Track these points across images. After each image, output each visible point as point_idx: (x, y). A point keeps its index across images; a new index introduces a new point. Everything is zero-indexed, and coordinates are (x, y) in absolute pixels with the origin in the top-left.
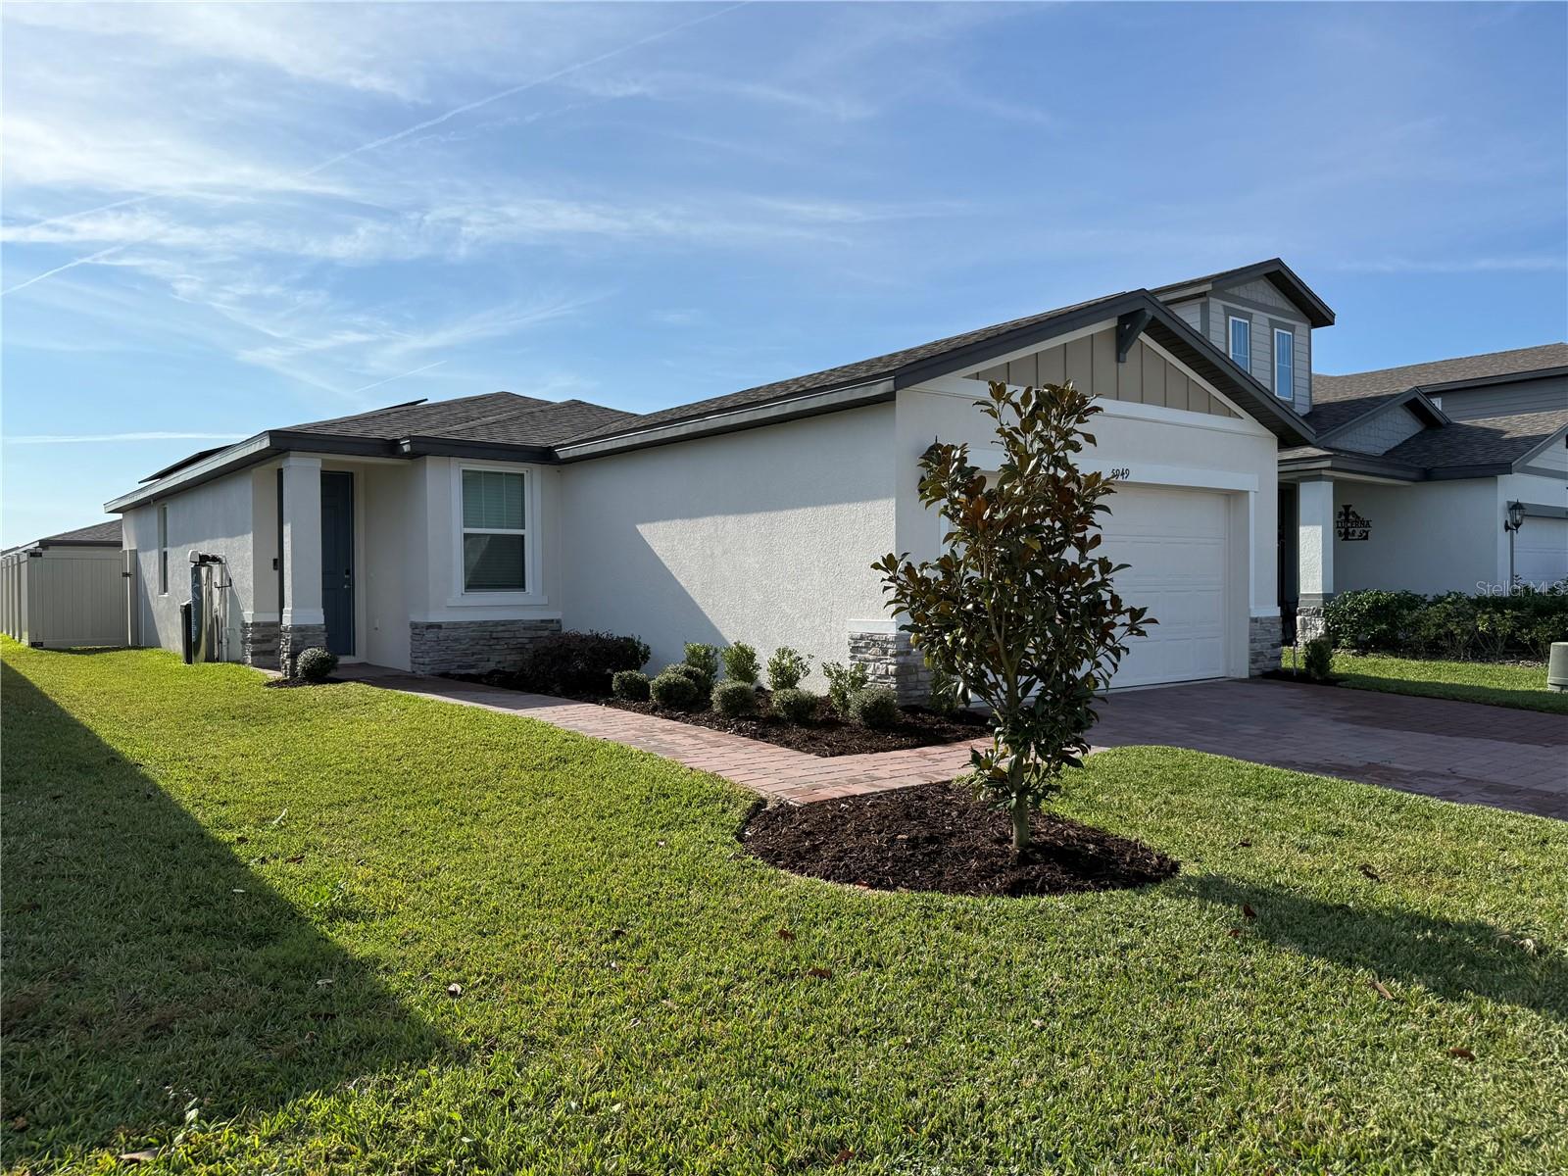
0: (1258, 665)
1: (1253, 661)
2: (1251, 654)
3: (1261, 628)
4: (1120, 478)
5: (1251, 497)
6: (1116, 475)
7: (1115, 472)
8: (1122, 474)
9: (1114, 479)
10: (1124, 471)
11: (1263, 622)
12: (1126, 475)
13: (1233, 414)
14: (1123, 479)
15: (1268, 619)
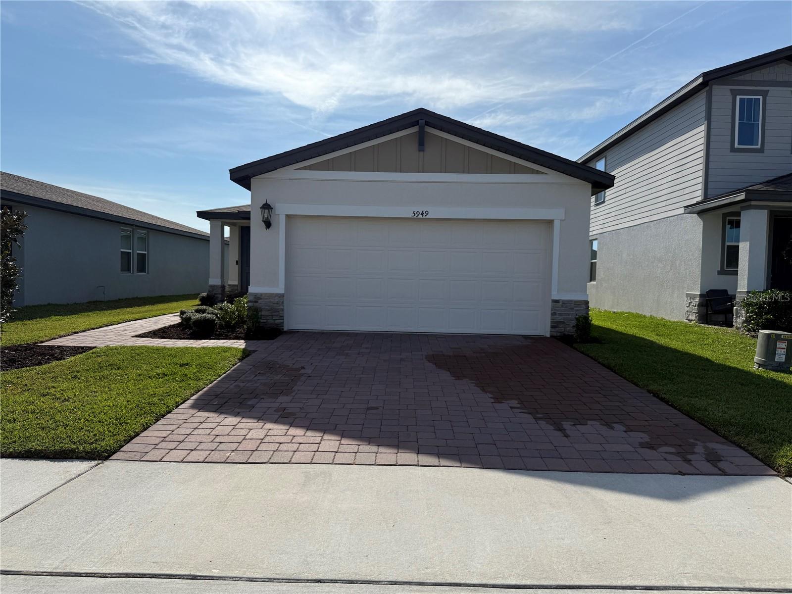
0: (557, 329)
1: (553, 327)
2: (552, 322)
3: (562, 306)
4: (420, 216)
5: (557, 224)
6: (416, 215)
7: (415, 213)
8: (422, 214)
9: (415, 217)
10: (424, 212)
11: (565, 303)
12: (425, 214)
13: (538, 172)
14: (424, 217)
15: (571, 301)
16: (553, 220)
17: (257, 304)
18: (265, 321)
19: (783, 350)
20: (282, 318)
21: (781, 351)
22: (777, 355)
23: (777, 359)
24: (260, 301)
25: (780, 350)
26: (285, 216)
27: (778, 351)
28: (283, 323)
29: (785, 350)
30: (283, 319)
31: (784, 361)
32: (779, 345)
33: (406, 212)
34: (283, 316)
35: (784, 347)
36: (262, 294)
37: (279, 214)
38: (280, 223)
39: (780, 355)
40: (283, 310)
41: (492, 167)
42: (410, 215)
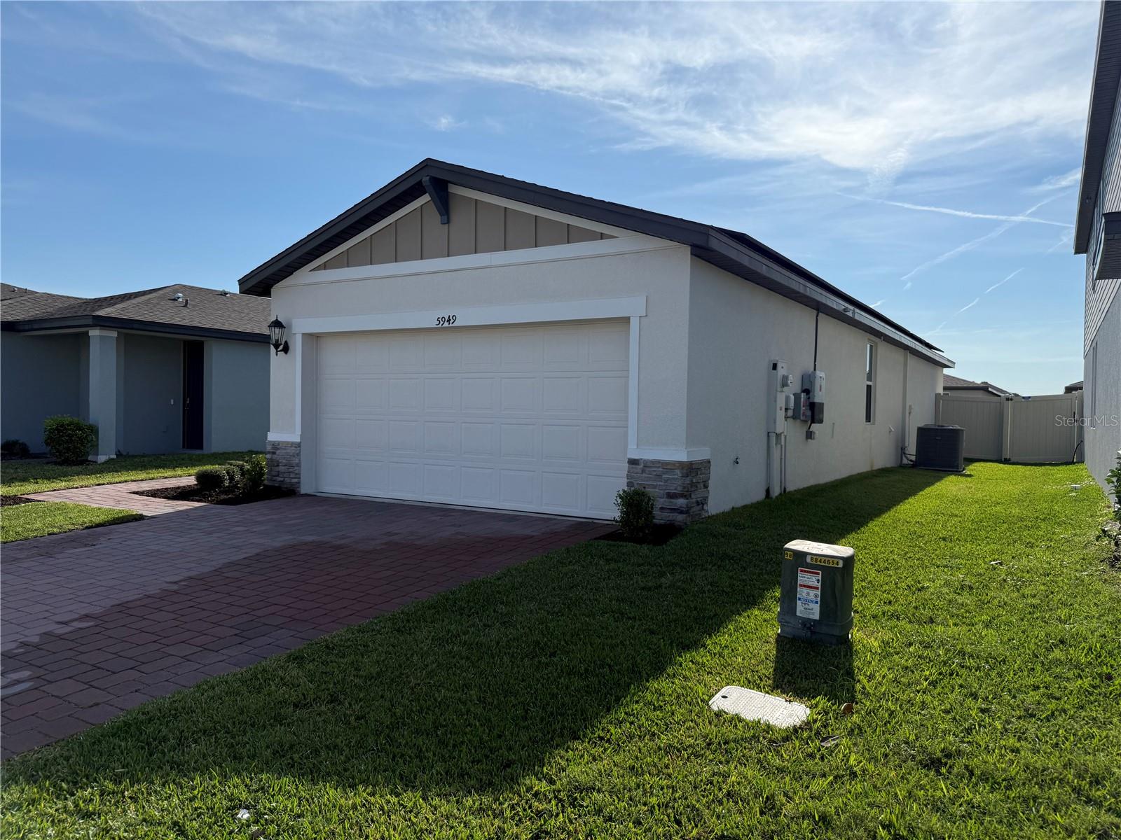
3: (643, 471)
4: (446, 324)
5: (634, 323)
6: (442, 323)
7: (440, 319)
8: (449, 320)
9: (440, 325)
10: (451, 318)
11: (648, 465)
12: (452, 321)
13: (602, 236)
14: (451, 325)
15: (659, 462)
16: (629, 318)
17: (275, 456)
18: (282, 479)
19: (812, 592)
20: (298, 476)
21: (808, 594)
22: (799, 603)
23: (800, 610)
24: (278, 452)
25: (805, 590)
26: (301, 335)
27: (802, 593)
28: (299, 483)
29: (819, 593)
30: (300, 478)
31: (817, 617)
32: (804, 578)
33: (428, 320)
34: (299, 474)
35: (816, 584)
36: (279, 443)
37: (295, 334)
38: (297, 345)
39: (806, 601)
40: (298, 465)
41: (538, 236)
42: (433, 324)
